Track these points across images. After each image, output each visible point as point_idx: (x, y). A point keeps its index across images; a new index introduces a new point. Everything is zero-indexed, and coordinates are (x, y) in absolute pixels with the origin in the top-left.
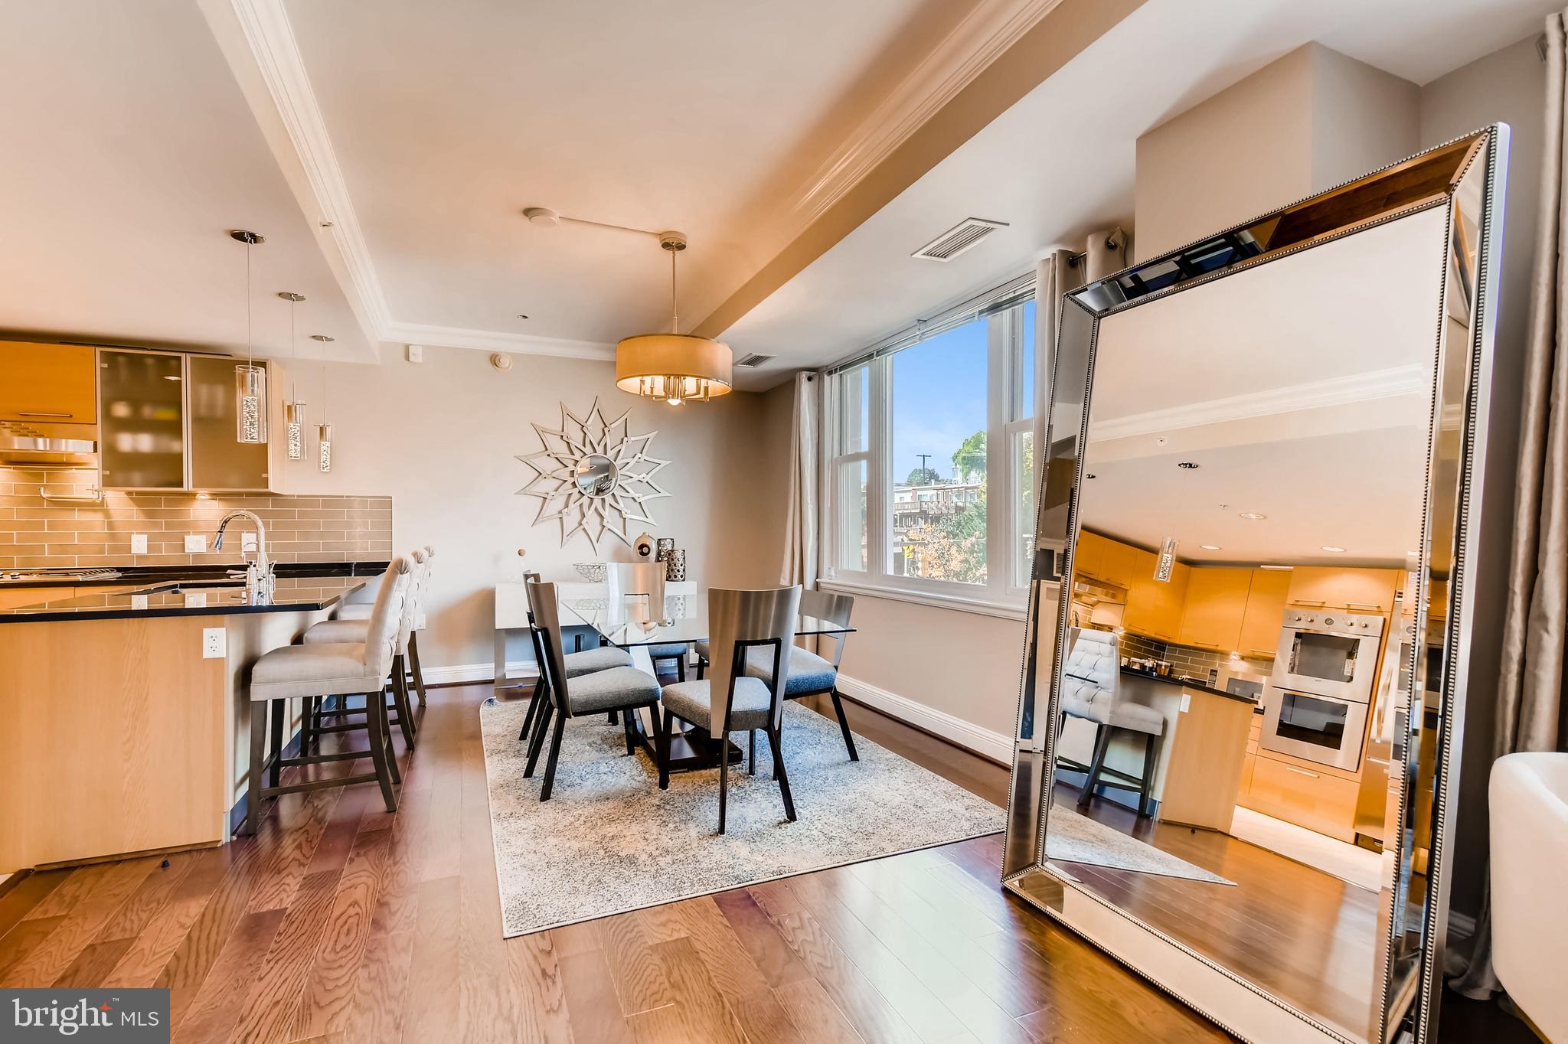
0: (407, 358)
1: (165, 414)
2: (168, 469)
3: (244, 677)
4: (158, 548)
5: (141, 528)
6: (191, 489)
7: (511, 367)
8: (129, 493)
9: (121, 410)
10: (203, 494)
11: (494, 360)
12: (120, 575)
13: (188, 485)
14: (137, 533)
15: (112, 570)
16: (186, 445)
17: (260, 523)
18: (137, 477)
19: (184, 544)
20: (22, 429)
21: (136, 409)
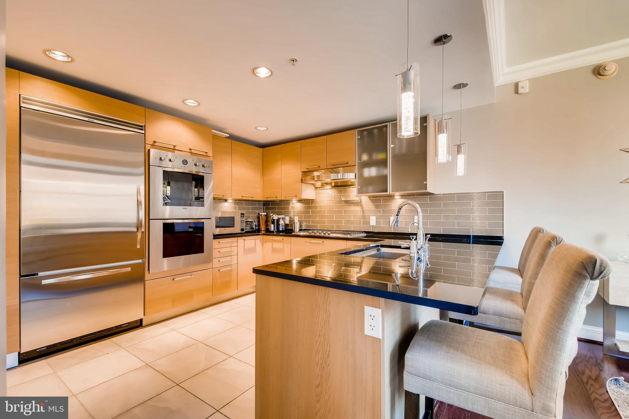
0: (517, 92)
1: (381, 156)
2: (382, 183)
4: (380, 223)
5: (374, 213)
8: (370, 197)
9: (365, 157)
10: (397, 195)
11: (598, 71)
12: (366, 235)
13: (390, 192)
14: (372, 216)
15: (363, 232)
16: (388, 171)
17: (419, 210)
18: (370, 188)
19: (390, 221)
20: (333, 171)
21: (370, 156)
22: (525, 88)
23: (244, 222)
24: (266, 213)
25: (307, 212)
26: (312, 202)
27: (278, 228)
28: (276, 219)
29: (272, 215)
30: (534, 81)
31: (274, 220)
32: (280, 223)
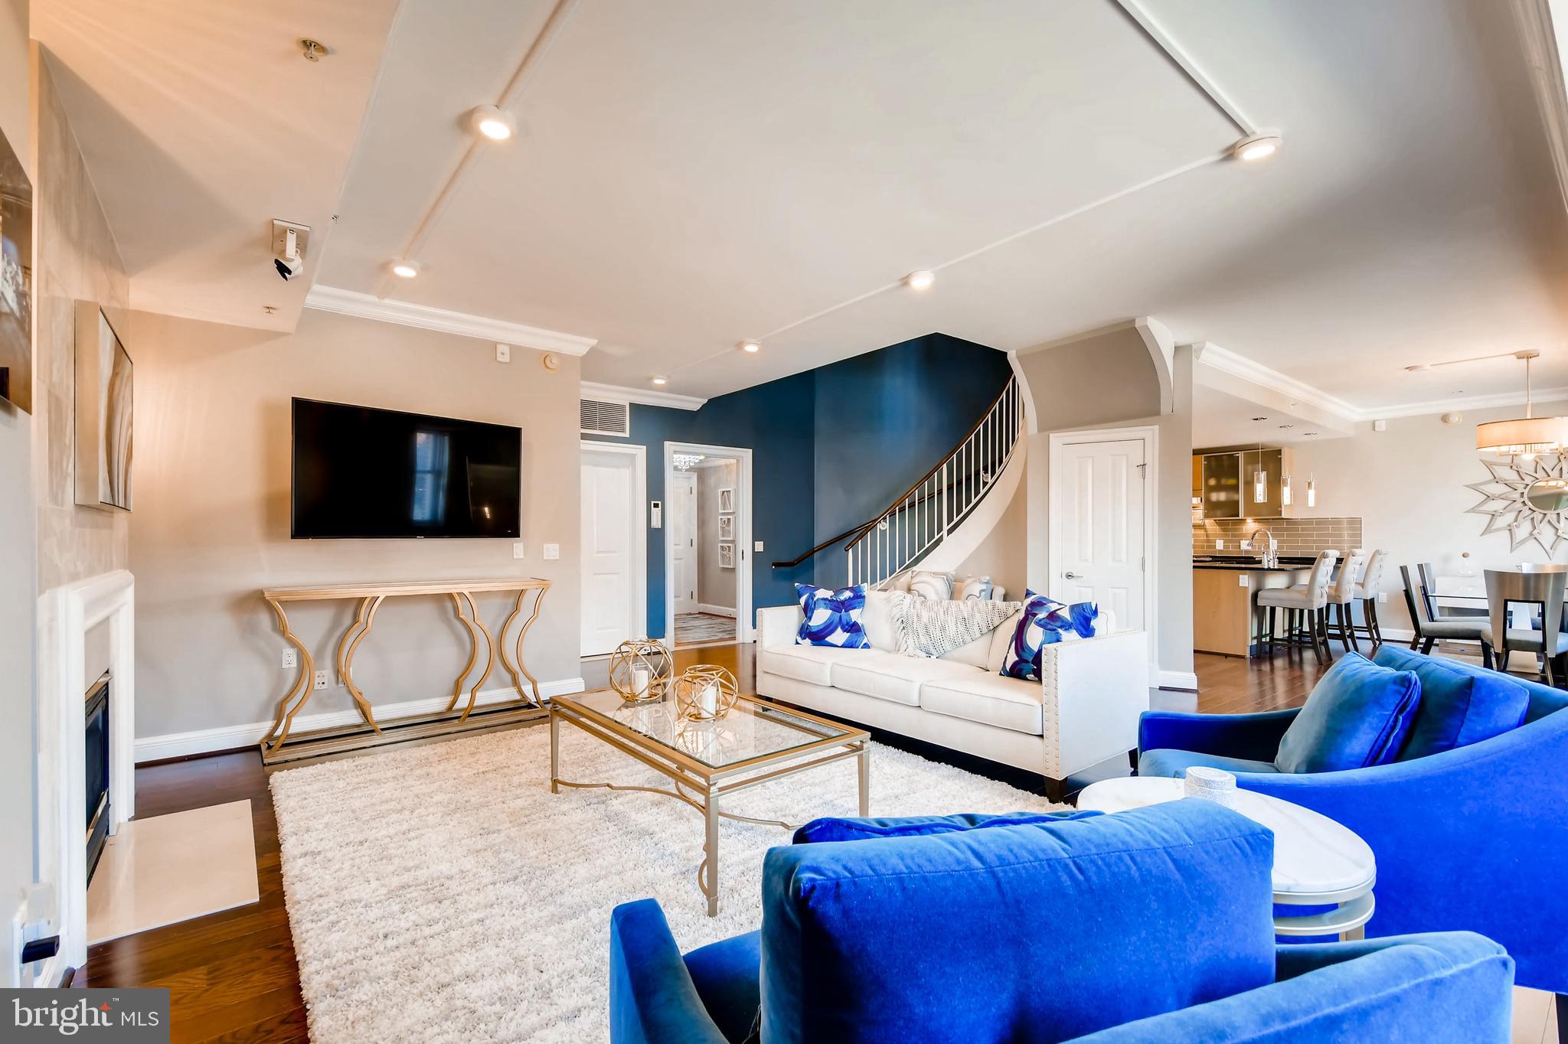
0: (1373, 429)
1: (1232, 482)
2: (1232, 508)
3: (1255, 596)
4: (1228, 547)
5: (1220, 537)
6: (1243, 518)
7: (1461, 420)
8: (1215, 520)
9: (1212, 482)
10: (1249, 520)
11: (1445, 418)
13: (1241, 516)
14: (1219, 540)
16: (1240, 497)
18: (1219, 512)
19: (1241, 546)
21: (1218, 481)
22: (1382, 426)
30: (1392, 422)
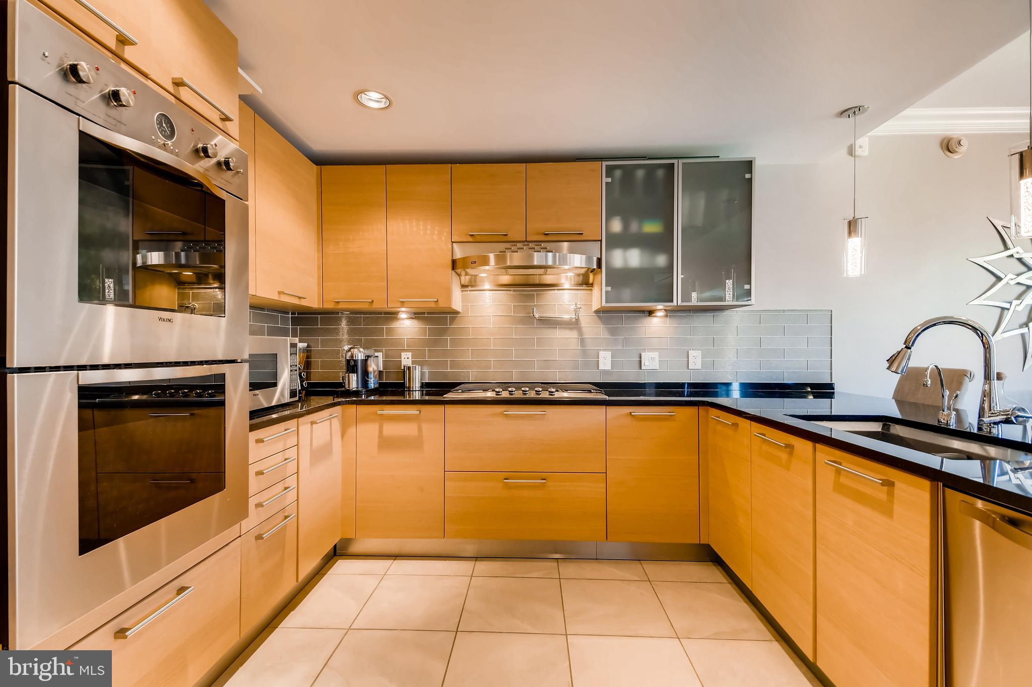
1: (656, 228)
4: (620, 364)
5: (606, 345)
13: (677, 300)
14: (603, 350)
16: (676, 258)
19: (641, 361)
20: (542, 248)
22: (863, 148)
23: (296, 370)
24: (305, 345)
25: (435, 342)
26: (453, 320)
27: (365, 383)
28: (360, 358)
29: (349, 350)
31: (356, 361)
32: (370, 369)
